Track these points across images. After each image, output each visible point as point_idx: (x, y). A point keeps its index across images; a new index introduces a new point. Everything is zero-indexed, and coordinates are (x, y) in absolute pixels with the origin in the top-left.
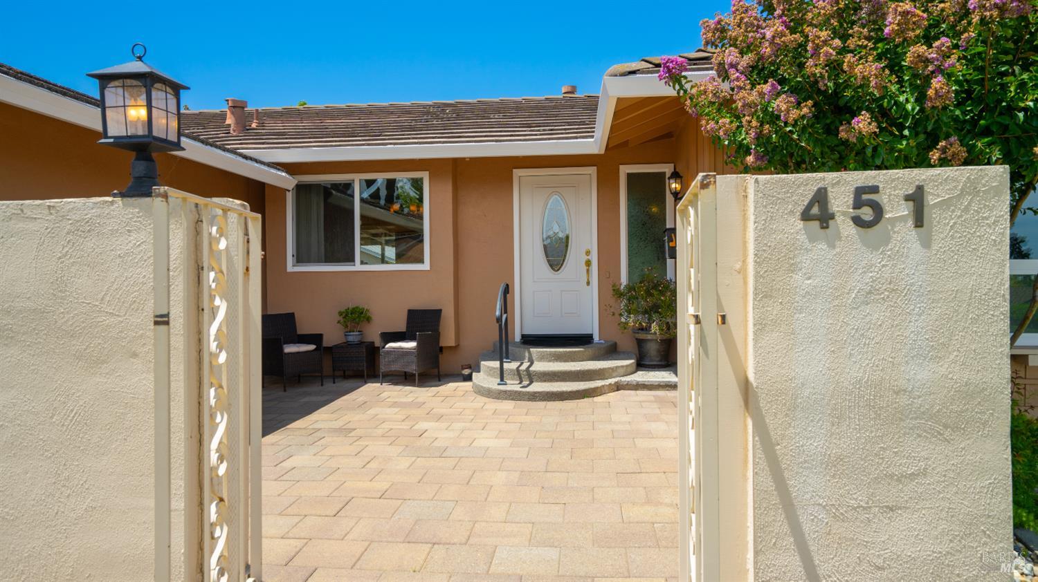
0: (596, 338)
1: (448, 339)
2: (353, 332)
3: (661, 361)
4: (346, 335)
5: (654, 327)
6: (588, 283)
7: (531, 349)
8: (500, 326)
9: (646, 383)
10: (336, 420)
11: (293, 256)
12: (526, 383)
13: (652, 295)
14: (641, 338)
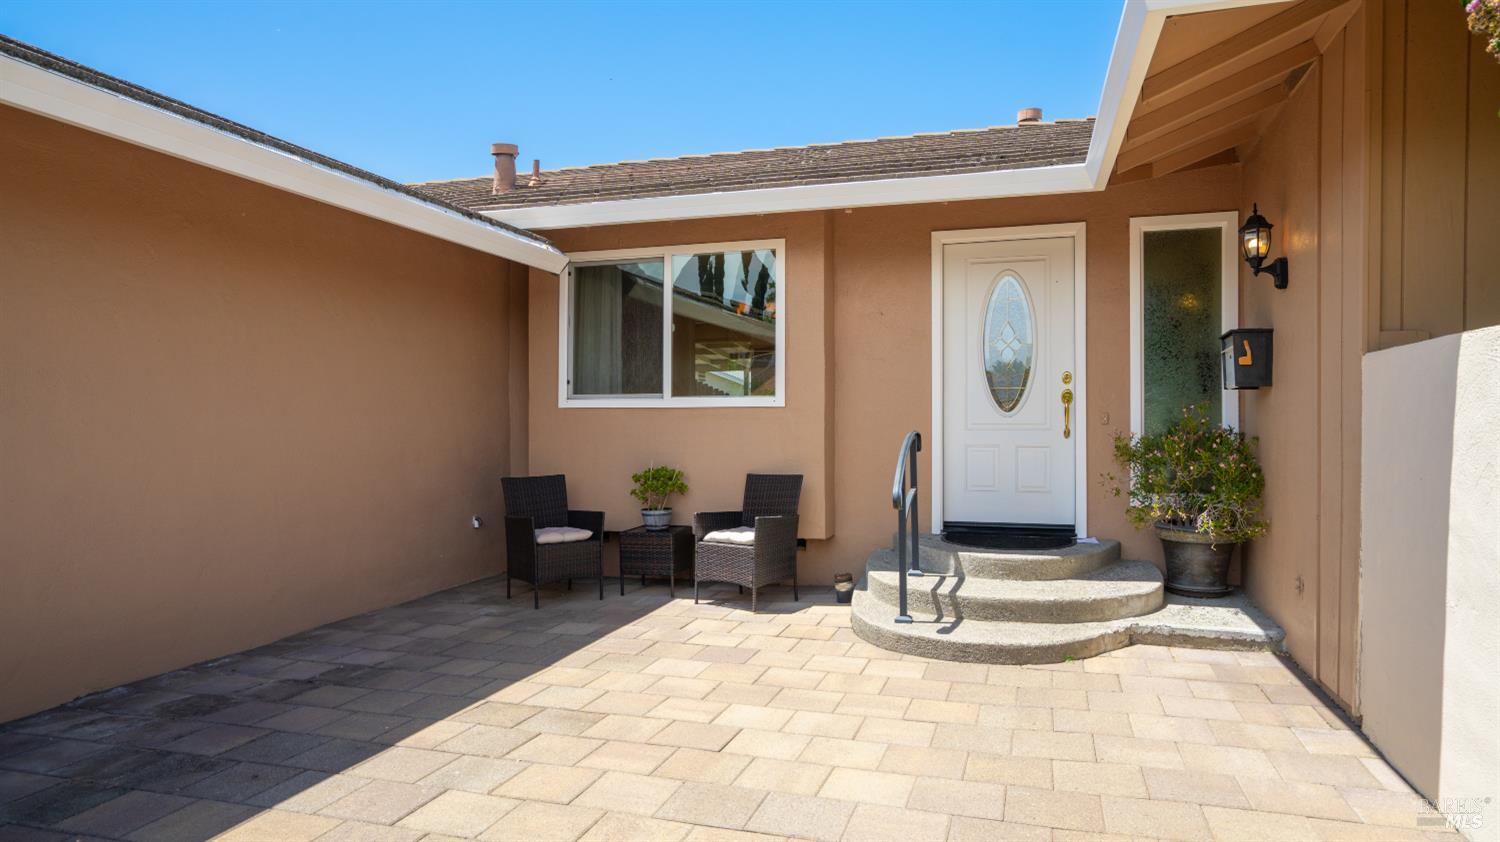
0: (1081, 532)
1: (814, 526)
2: (656, 509)
3: (1212, 584)
4: (643, 515)
5: (1205, 522)
6: (1067, 434)
7: (960, 554)
8: (902, 514)
9: (1189, 633)
10: (583, 687)
11: (568, 382)
12: (949, 619)
13: (1195, 458)
14: (1173, 539)
